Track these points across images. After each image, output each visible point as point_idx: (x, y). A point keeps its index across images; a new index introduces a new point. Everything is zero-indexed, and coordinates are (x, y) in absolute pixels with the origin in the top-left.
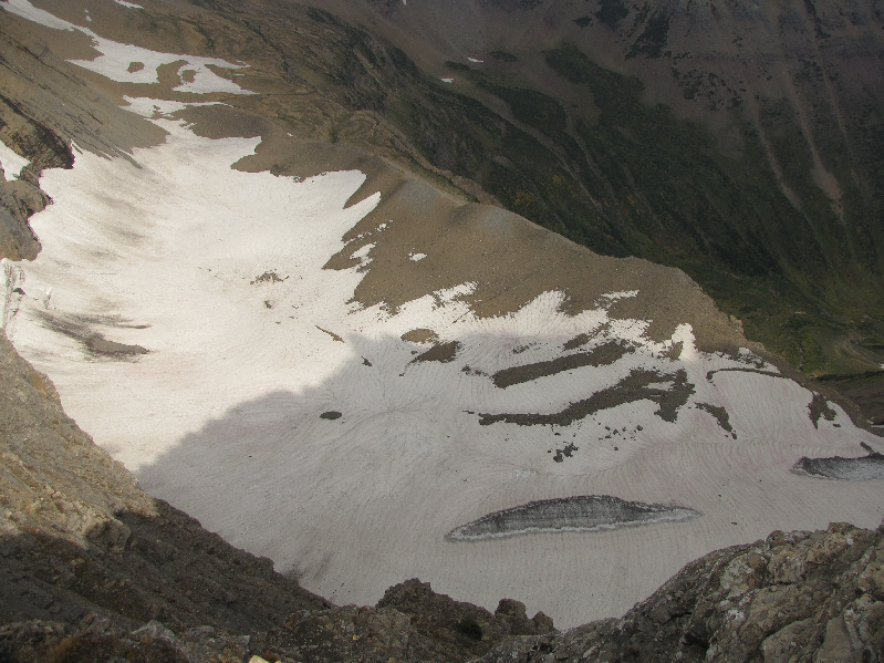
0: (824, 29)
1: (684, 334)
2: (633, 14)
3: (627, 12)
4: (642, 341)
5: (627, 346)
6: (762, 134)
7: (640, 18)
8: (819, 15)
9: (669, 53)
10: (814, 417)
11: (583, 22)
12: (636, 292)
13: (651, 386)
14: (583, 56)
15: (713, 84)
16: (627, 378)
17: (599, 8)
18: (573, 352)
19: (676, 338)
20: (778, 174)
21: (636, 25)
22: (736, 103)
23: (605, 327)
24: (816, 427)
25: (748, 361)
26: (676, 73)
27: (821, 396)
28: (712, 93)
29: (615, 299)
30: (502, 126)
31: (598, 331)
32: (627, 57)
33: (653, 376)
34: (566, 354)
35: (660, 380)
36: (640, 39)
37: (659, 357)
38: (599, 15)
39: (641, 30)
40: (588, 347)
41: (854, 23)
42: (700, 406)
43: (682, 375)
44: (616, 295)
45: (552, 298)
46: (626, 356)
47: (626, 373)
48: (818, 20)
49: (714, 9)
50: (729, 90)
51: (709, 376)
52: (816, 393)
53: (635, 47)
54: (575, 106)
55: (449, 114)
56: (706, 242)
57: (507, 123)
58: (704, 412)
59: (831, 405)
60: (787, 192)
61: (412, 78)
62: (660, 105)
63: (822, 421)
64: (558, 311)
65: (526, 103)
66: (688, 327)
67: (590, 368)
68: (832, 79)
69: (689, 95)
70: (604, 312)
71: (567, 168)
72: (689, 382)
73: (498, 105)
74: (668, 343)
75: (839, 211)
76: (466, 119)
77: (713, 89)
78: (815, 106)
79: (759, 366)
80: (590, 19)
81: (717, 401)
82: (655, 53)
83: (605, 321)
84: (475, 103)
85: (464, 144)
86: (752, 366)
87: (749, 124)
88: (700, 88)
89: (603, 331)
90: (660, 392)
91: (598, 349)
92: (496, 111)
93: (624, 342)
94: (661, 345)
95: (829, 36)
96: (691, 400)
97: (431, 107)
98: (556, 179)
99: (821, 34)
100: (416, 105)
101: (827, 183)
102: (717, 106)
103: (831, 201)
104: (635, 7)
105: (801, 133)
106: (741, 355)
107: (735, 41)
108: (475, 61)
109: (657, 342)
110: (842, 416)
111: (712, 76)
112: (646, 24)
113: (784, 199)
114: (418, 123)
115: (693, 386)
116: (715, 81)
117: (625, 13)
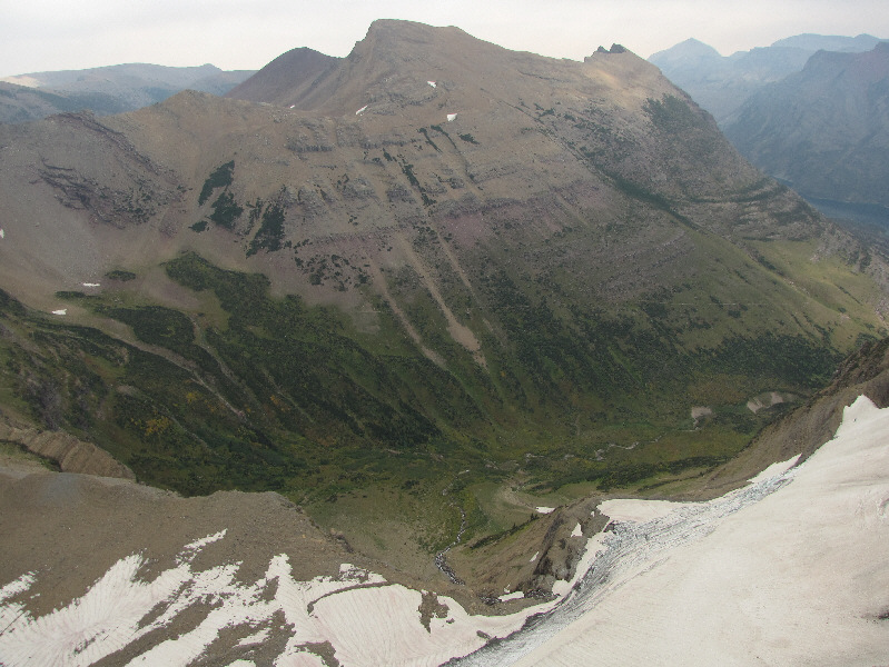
0: (430, 197)
1: (279, 566)
2: (247, 213)
3: (242, 210)
4: (232, 589)
5: (214, 601)
6: (393, 304)
7: (255, 215)
8: (422, 185)
9: (289, 244)
10: (425, 621)
11: (199, 227)
12: (224, 532)
13: (244, 642)
14: (203, 261)
15: (337, 265)
16: (215, 641)
17: (212, 211)
18: (148, 629)
19: (270, 575)
20: (417, 338)
21: (252, 222)
22: (363, 279)
23: (187, 585)
24: (429, 630)
25: (350, 577)
26: (299, 262)
27: (430, 594)
28: (338, 274)
29: (201, 547)
30: (124, 351)
31: (180, 592)
32: (248, 254)
33: (246, 629)
34: (138, 635)
35: (254, 631)
36: (258, 235)
37: (252, 604)
38: (213, 218)
39: (258, 225)
40: (165, 619)
41: (454, 187)
42: (301, 648)
43: (279, 616)
44: (202, 542)
45: (128, 565)
46: (213, 615)
47: (214, 635)
48: (422, 190)
49: (324, 194)
50: (354, 268)
51: (310, 608)
52: (425, 592)
53: (254, 243)
54: (201, 315)
55: (58, 351)
56: (360, 424)
57: (130, 347)
58: (306, 654)
59: (442, 600)
60: (430, 354)
61: (15, 318)
62: (289, 297)
63: (435, 622)
64: (133, 581)
65: (149, 321)
66: (284, 557)
67: (169, 643)
68: (447, 239)
69: (316, 280)
70: (186, 567)
71: (202, 382)
72: (289, 622)
73: (119, 330)
74: (261, 582)
75: (481, 361)
76: (82, 352)
77: (337, 270)
78: (437, 267)
79: (362, 579)
80: (206, 223)
81: (321, 636)
82: (275, 246)
83: (187, 577)
84: (92, 332)
85: (78, 382)
86: (357, 582)
87: (379, 297)
88: (325, 271)
89: (185, 592)
90: (253, 647)
91: (180, 615)
92: (118, 336)
93: (210, 597)
94: (254, 587)
95: (435, 202)
96: (291, 642)
97: (36, 349)
98: (190, 396)
99: (427, 202)
100: (14, 350)
101: (464, 336)
102: (346, 285)
103: (471, 353)
104: (248, 205)
105: (430, 295)
106: (343, 573)
107: (351, 221)
108: (90, 285)
109: (249, 585)
110: (455, 609)
111: (335, 257)
112: (261, 220)
113: (428, 362)
114: (17, 371)
115: (293, 625)
116: (339, 262)
117: (239, 212)
